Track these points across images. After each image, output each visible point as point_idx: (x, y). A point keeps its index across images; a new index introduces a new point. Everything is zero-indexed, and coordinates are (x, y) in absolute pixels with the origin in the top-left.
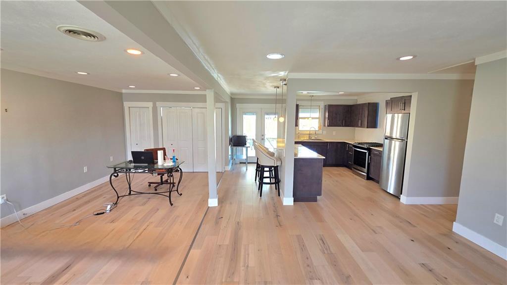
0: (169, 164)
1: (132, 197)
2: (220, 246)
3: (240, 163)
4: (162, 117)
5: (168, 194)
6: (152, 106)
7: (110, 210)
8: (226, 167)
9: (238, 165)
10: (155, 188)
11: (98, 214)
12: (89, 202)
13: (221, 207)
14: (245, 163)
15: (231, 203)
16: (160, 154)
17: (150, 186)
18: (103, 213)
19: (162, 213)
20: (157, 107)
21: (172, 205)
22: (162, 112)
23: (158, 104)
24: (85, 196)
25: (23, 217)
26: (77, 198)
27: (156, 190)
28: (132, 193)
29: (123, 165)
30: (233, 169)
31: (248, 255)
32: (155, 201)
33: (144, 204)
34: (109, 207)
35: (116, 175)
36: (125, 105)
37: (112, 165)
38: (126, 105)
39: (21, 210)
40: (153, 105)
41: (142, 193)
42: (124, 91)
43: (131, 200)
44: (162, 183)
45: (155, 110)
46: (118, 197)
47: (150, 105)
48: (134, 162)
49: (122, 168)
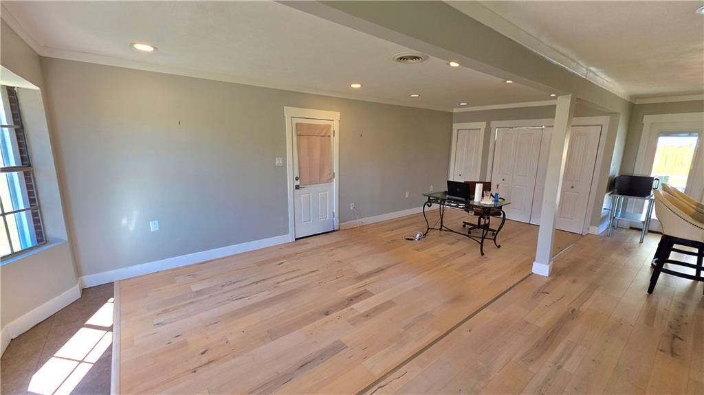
0: (488, 202)
1: (443, 233)
2: (527, 323)
3: (631, 228)
4: (495, 142)
5: (480, 241)
6: (485, 127)
7: (419, 239)
8: (591, 227)
9: (623, 232)
10: (469, 230)
11: (408, 239)
12: (404, 226)
13: (553, 280)
14: (641, 230)
15: (574, 281)
16: (479, 188)
17: (464, 226)
18: (412, 240)
19: (469, 258)
20: (491, 128)
21: (483, 254)
22: (496, 134)
23: (493, 124)
24: (403, 220)
25: (361, 225)
26: (396, 221)
27: (470, 233)
28: (443, 228)
29: (439, 196)
30: (606, 235)
31: (570, 355)
32: (464, 244)
33: (453, 244)
34: (418, 235)
35: (429, 204)
36: (454, 127)
37: (427, 193)
38: (456, 126)
39: (361, 218)
40: (487, 126)
41: (451, 231)
42: (455, 110)
43: (440, 236)
44: (479, 226)
45: (488, 132)
46: (428, 229)
47: (483, 125)
48: (449, 194)
49: (438, 198)
